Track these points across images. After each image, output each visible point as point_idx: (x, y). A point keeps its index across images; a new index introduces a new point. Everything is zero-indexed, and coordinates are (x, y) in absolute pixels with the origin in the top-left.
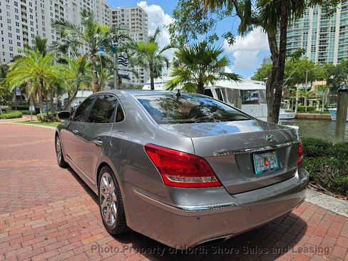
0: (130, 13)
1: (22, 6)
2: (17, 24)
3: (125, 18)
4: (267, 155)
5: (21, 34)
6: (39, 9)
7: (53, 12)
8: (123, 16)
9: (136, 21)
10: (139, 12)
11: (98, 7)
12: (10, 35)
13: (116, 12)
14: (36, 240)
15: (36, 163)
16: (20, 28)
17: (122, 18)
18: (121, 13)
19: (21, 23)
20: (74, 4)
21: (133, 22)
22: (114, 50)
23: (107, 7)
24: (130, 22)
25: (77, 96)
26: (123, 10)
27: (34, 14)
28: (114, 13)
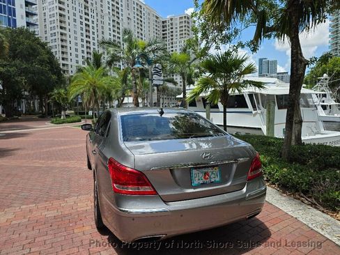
0: (178, 22)
1: (86, 25)
2: (82, 40)
3: (174, 26)
4: (210, 170)
5: (85, 49)
6: (100, 25)
7: (111, 27)
8: (172, 24)
9: (184, 28)
10: (187, 20)
11: (149, 19)
12: (76, 50)
13: (166, 21)
14: (44, 226)
15: (72, 164)
16: (85, 43)
17: (171, 26)
18: (170, 22)
19: (85, 39)
20: (129, 18)
21: (181, 29)
22: (150, 62)
23: (157, 18)
24: (178, 29)
25: (124, 102)
26: (172, 19)
27: (95, 31)
28: (163, 22)
